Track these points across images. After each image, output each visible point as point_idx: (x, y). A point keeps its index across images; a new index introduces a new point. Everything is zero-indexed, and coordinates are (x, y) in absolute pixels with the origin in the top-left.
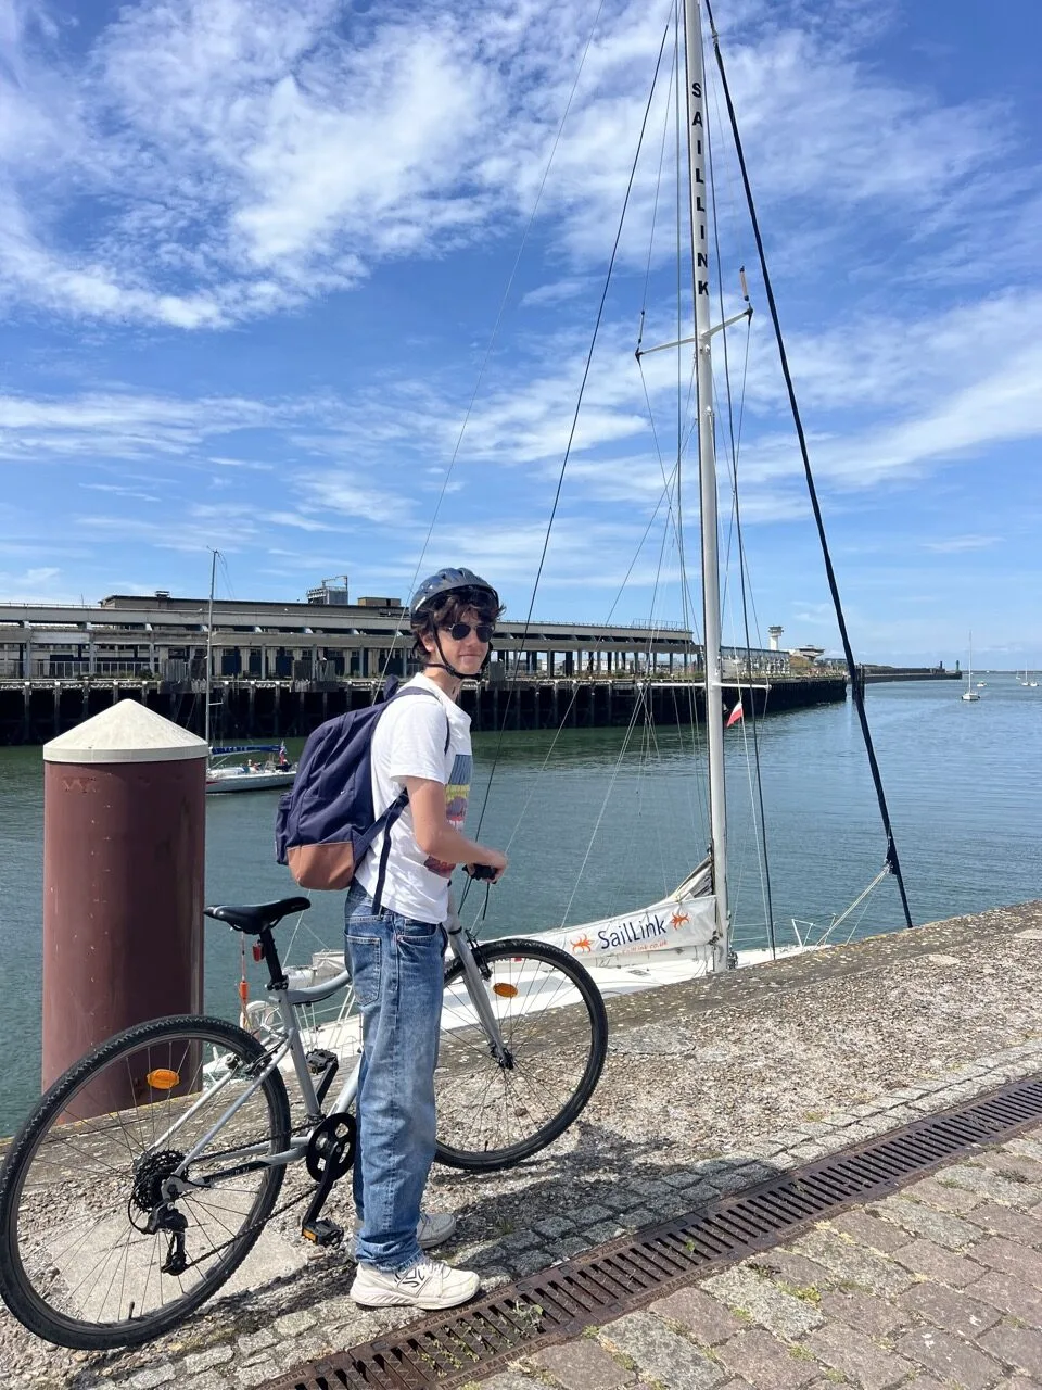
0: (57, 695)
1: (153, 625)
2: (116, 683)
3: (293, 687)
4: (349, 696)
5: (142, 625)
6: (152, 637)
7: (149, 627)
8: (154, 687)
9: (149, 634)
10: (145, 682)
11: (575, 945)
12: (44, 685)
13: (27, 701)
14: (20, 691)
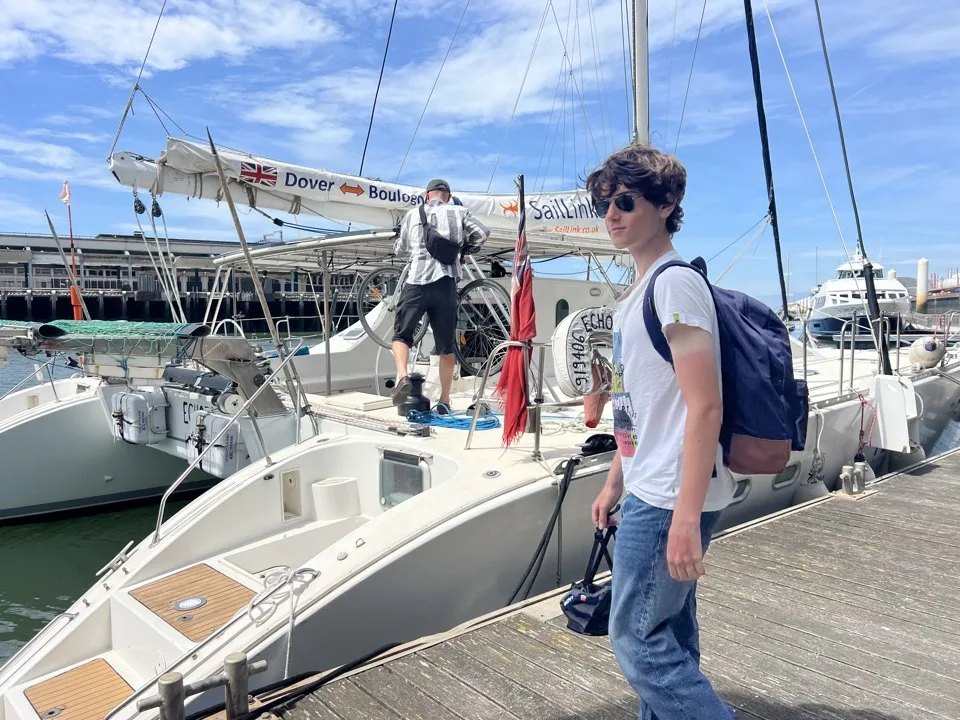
0: (54, 300)
1: (131, 252)
2: (101, 292)
3: (240, 297)
4: (283, 305)
5: (122, 252)
6: (130, 260)
7: (127, 253)
8: (131, 296)
9: (127, 258)
10: (124, 292)
11: (506, 209)
12: (43, 293)
13: (29, 305)
14: (23, 298)
